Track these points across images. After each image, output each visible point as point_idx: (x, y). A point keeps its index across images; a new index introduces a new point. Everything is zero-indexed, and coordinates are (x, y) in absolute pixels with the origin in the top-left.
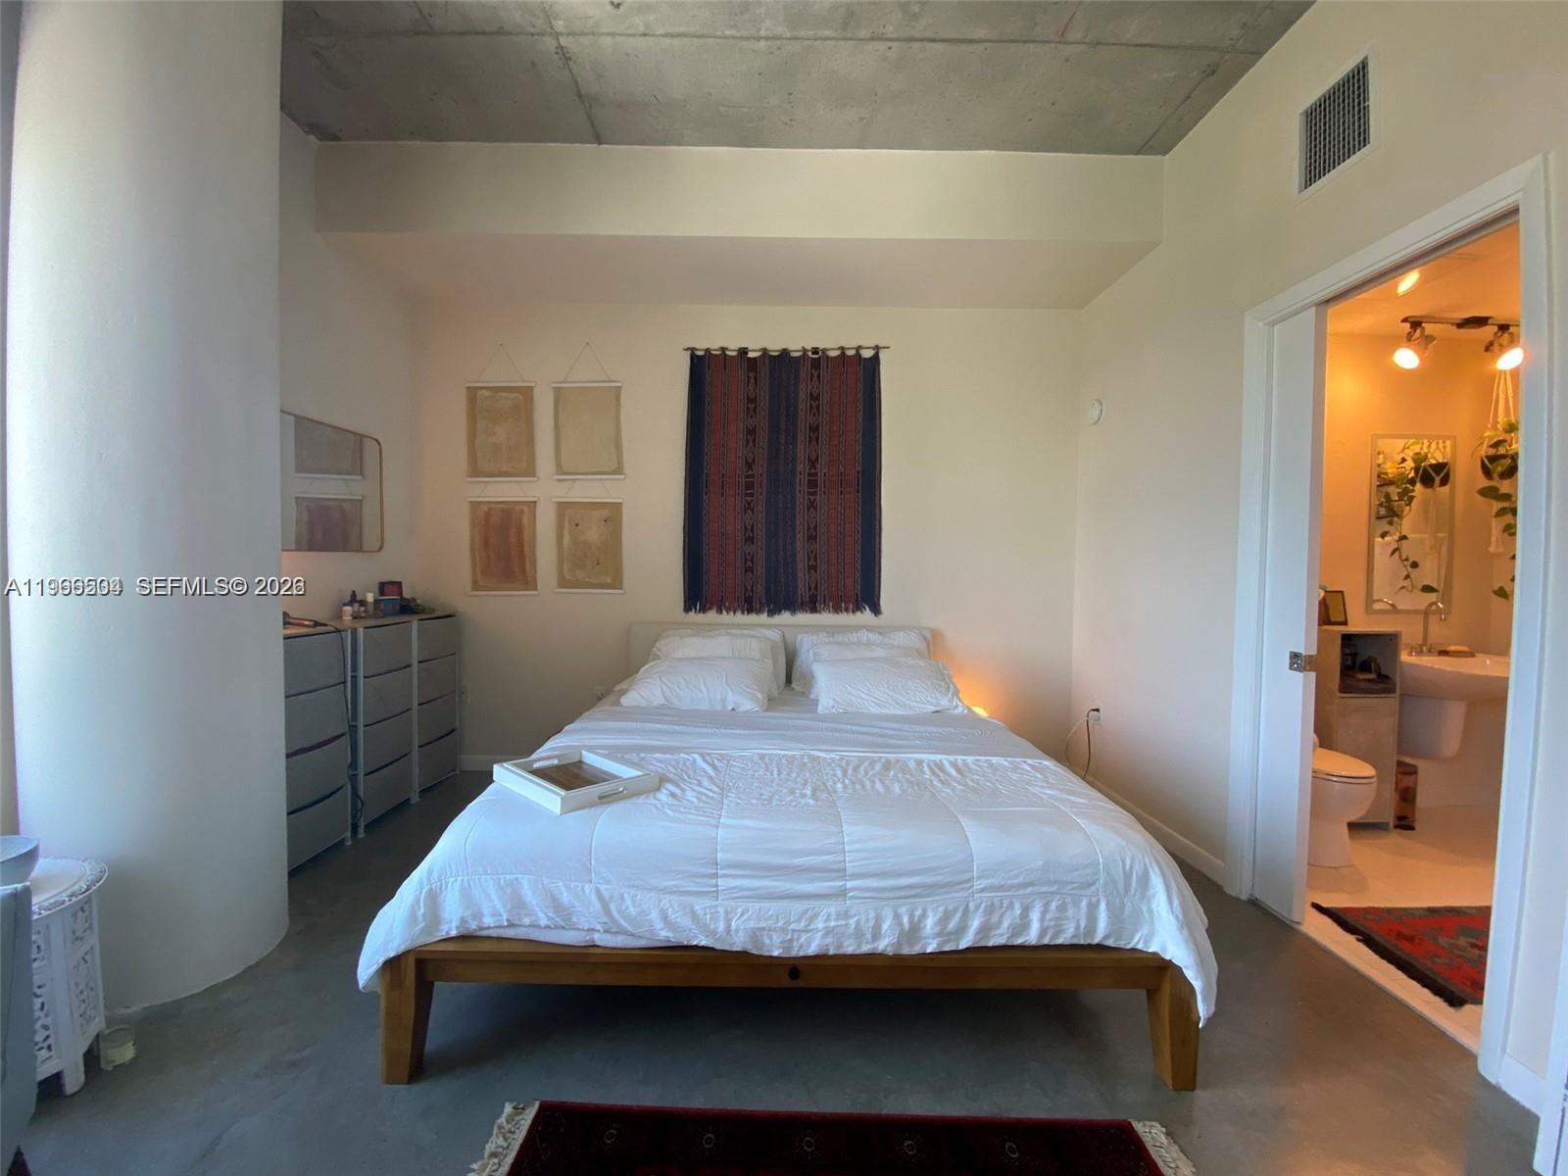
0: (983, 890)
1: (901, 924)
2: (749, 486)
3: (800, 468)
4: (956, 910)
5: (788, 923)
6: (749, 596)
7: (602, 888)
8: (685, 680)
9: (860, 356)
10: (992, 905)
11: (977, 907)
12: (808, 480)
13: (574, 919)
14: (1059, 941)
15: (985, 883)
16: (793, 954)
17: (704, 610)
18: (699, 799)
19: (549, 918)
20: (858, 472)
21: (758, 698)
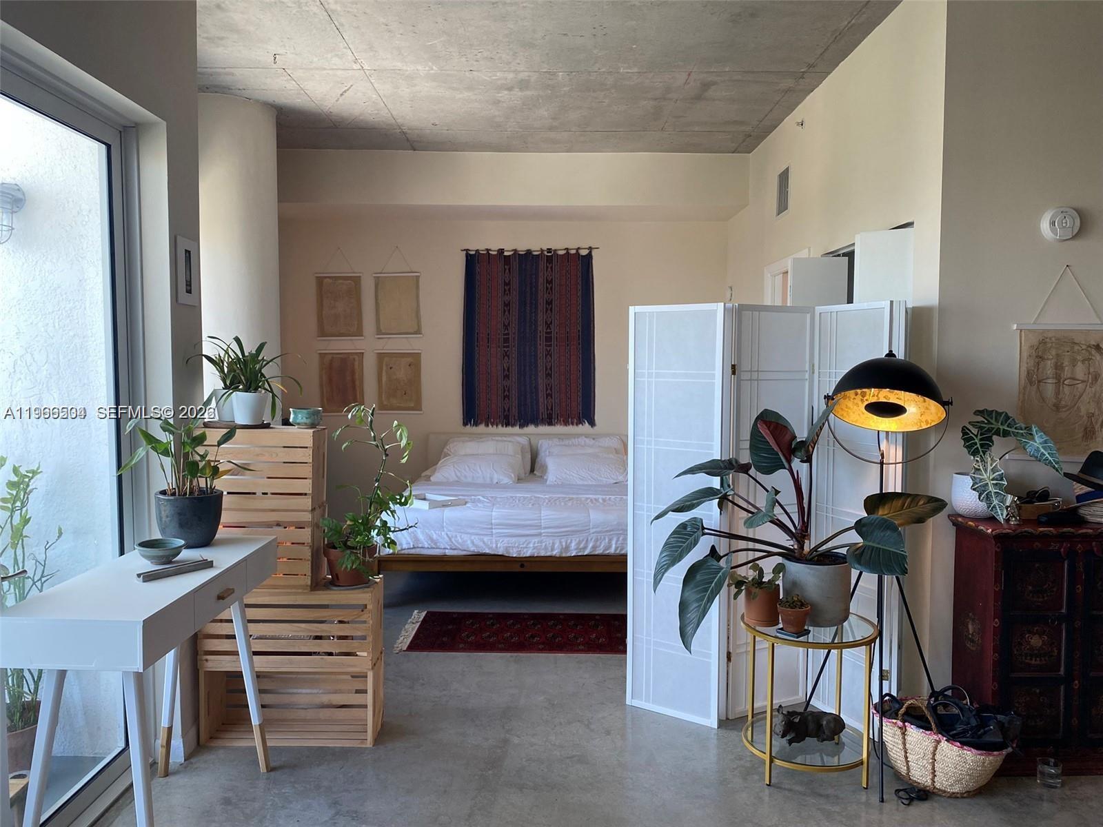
0: (593, 533)
2: (506, 340)
3: (540, 328)
4: (583, 540)
5: (519, 545)
6: (506, 415)
7: (449, 533)
8: (468, 466)
9: (579, 254)
10: (597, 539)
11: (591, 539)
12: (546, 337)
13: (438, 544)
15: (594, 530)
16: (521, 556)
17: (476, 424)
18: (483, 507)
19: (429, 544)
20: (579, 331)
21: (512, 477)
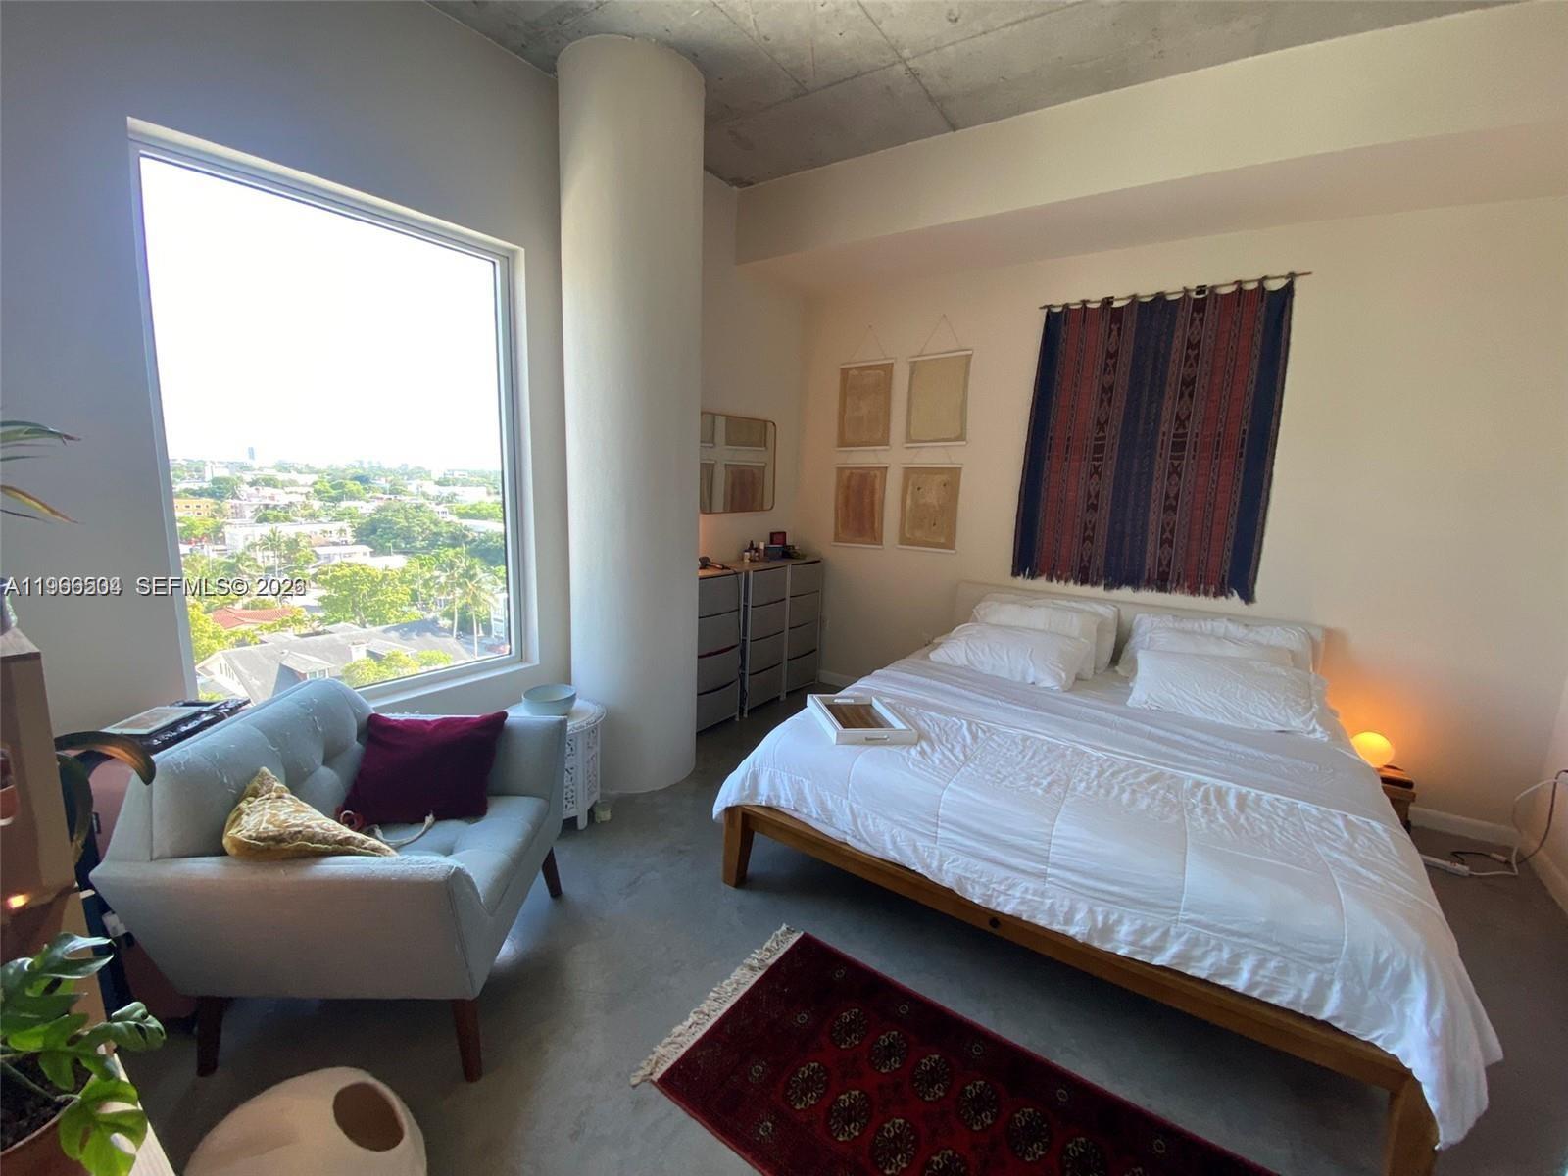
0: (1187, 922)
1: (1094, 921)
2: (1099, 449)
3: (1164, 428)
4: (1154, 929)
5: (990, 882)
6: (1085, 567)
7: (854, 805)
8: (989, 646)
9: (1264, 289)
10: (1197, 939)
11: (1179, 935)
12: (1173, 442)
13: (834, 820)
14: (1273, 1000)
15: (1192, 916)
16: (992, 906)
17: (1033, 576)
18: (941, 762)
19: (818, 813)
20: (1244, 431)
21: (1061, 677)
